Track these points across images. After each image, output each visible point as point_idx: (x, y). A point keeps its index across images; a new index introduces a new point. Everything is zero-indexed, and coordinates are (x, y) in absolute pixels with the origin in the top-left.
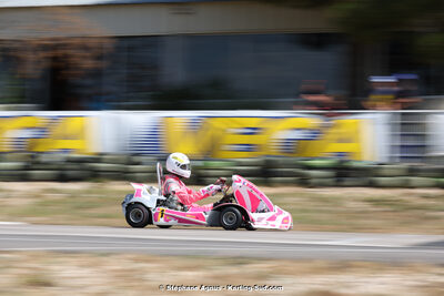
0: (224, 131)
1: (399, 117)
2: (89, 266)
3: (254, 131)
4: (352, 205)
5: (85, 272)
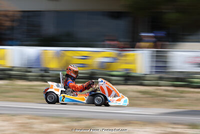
1: (155, 52)
2: (7, 121)
4: (131, 94)
5: (5, 123)
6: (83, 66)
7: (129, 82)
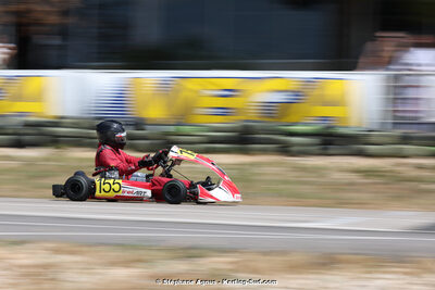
0: (197, 92)
3: (230, 93)
4: (337, 176)
6: (224, 112)
7: (332, 149)
